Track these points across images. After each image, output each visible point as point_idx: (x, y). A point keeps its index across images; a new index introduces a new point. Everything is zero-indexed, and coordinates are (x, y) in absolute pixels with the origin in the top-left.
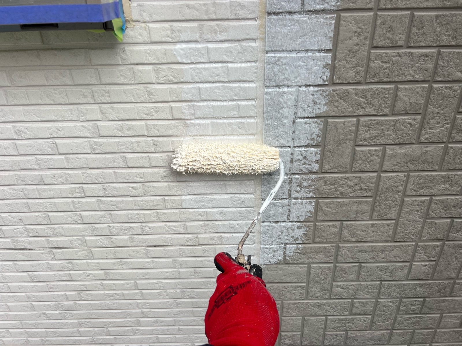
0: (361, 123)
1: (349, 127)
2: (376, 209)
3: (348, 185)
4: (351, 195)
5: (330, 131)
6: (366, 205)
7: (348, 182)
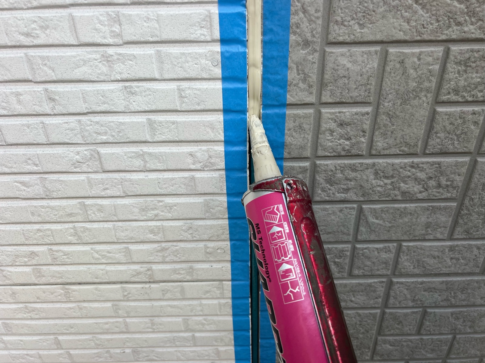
0: (452, 57)
1: (429, 64)
2: (461, 221)
3: (416, 179)
4: (420, 196)
5: (390, 73)
6: (444, 213)
7: (417, 173)
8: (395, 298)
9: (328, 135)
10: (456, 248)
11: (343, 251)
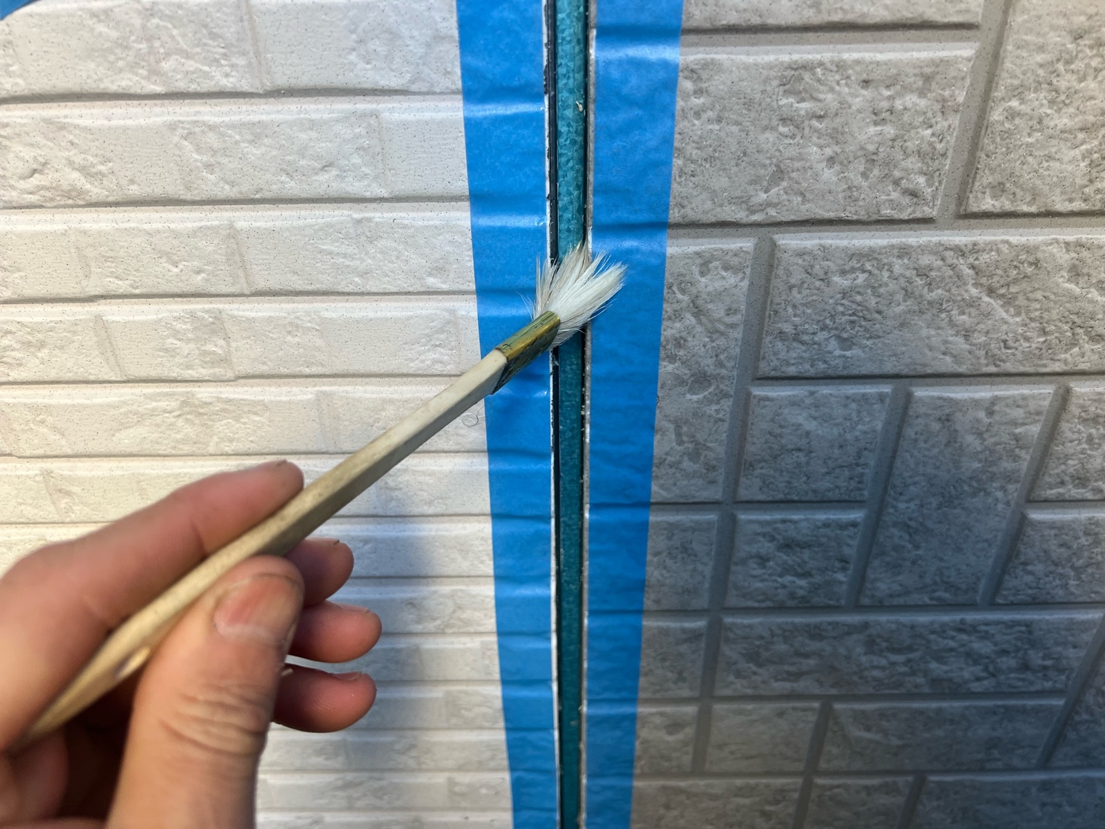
0: (1074, 409)
1: (1015, 423)
2: (1072, 735)
4: (976, 687)
5: (916, 440)
6: (1033, 720)
7: (971, 642)
9: (755, 566)
10: (1057, 786)
11: (783, 790)
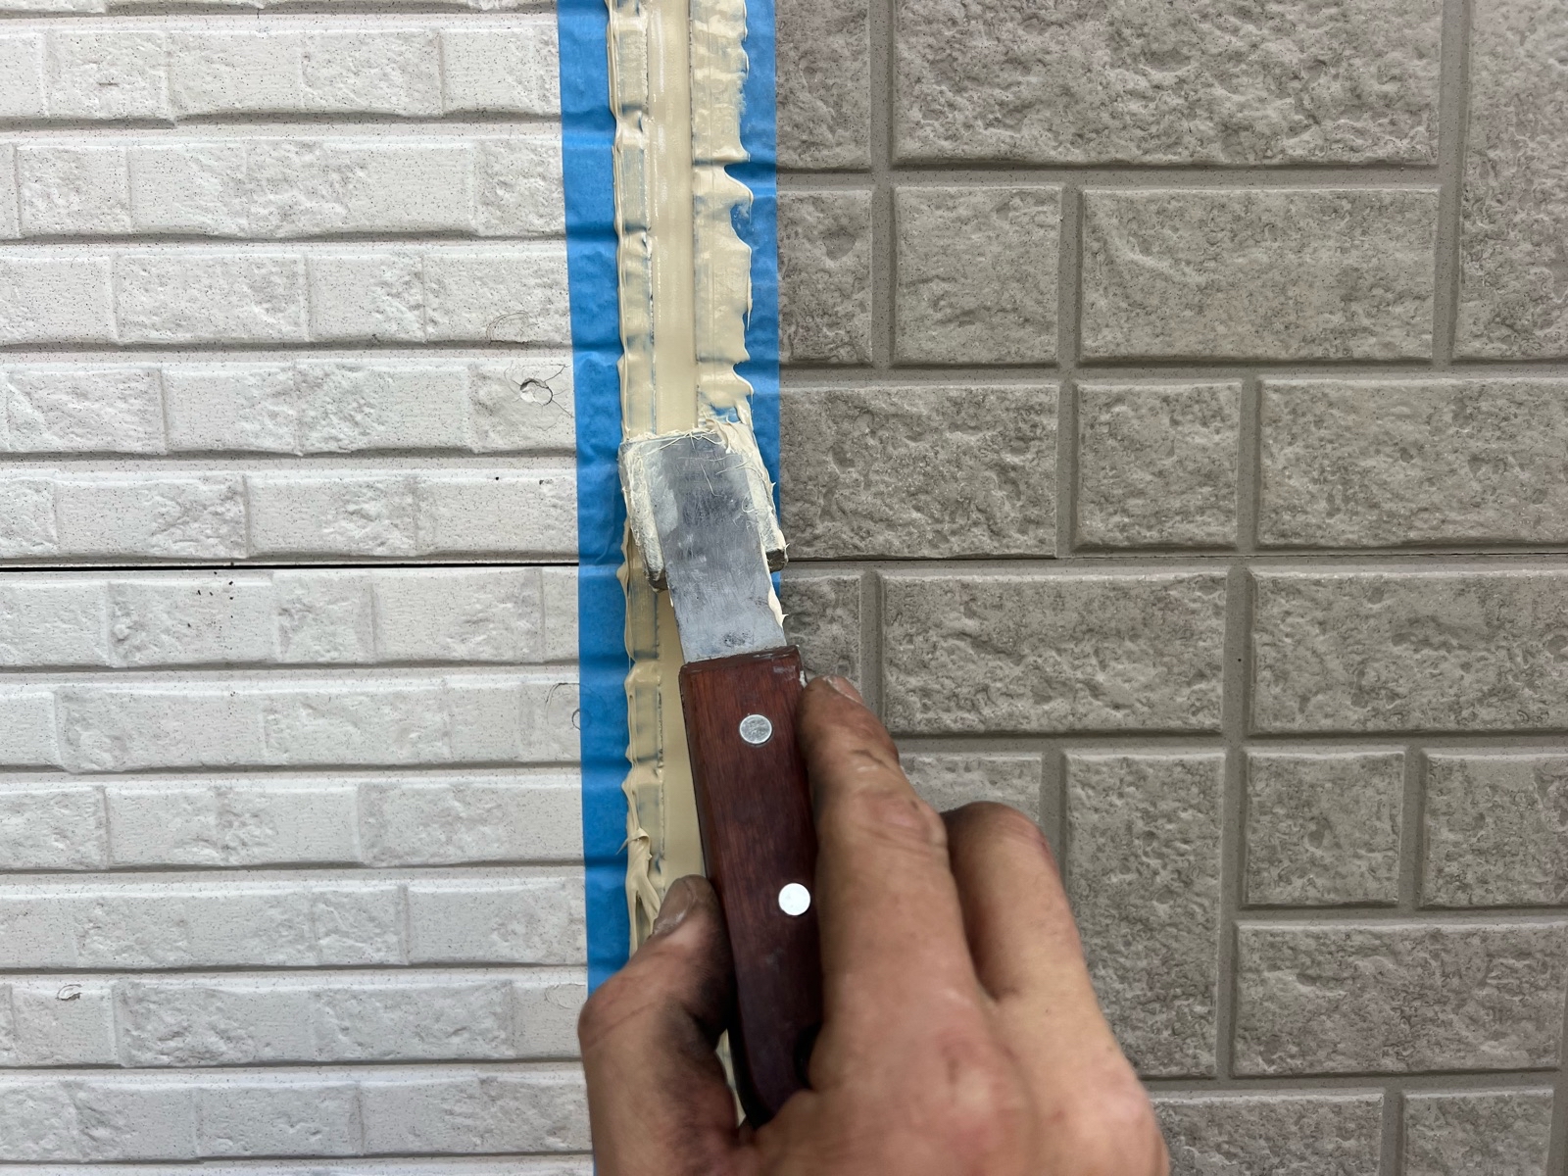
2: (1471, 269)
3: (1266, 68)
4: (1296, 147)
8: (1281, 677)
10: (1484, 406)
11: (1030, 409)
